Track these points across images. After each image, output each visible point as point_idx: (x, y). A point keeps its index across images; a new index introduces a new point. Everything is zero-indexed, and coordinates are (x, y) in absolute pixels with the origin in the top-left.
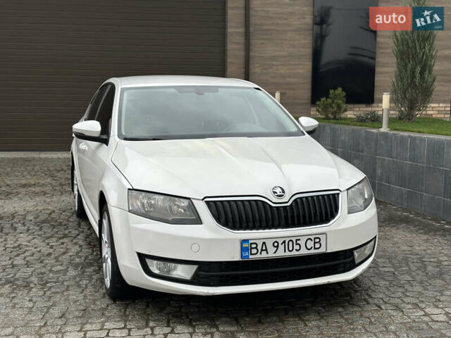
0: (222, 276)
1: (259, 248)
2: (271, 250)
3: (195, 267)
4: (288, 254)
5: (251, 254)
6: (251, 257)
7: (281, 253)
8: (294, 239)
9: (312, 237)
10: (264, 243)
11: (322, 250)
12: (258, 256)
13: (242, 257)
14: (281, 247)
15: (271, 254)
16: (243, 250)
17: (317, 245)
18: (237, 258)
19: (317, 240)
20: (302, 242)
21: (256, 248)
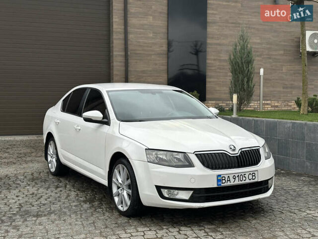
0: (207, 196)
1: (226, 180)
2: (232, 180)
3: (192, 192)
4: (240, 182)
5: (223, 183)
6: (222, 185)
7: (237, 182)
8: (243, 174)
9: (251, 173)
10: (229, 177)
11: (256, 180)
12: (226, 184)
13: (218, 185)
14: (237, 179)
15: (232, 183)
16: (218, 181)
17: (254, 178)
18: (215, 186)
19: (254, 175)
20: (247, 176)
21: (225, 179)
